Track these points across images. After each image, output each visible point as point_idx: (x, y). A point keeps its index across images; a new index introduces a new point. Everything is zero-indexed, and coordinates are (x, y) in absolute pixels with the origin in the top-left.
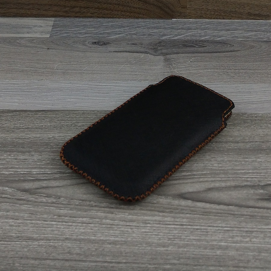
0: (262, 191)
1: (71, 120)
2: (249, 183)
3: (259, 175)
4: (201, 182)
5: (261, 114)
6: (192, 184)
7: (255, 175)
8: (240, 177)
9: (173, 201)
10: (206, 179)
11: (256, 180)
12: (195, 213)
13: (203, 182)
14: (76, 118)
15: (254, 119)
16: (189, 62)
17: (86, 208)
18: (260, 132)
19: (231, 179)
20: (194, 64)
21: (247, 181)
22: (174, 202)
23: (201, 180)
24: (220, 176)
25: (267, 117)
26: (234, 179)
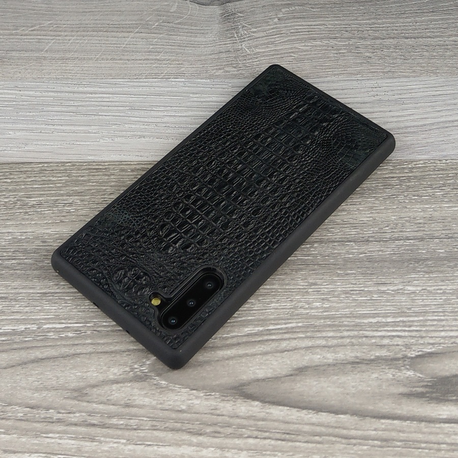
0: (410, 373)
1: (15, 191)
2: (383, 353)
3: (407, 329)
4: (283, 351)
5: (421, 162)
6: (264, 358)
7: (399, 328)
8: (367, 337)
9: (222, 405)
10: (294, 344)
11: (399, 343)
12: (267, 434)
13: (288, 351)
14: (25, 183)
15: (406, 175)
16: (276, 20)
17: (38, 426)
18: (418, 211)
19: (348, 340)
20: (286, 27)
21: (382, 346)
22: (224, 407)
23: (284, 345)
24: (324, 334)
25: (434, 170)
26: (353, 340)
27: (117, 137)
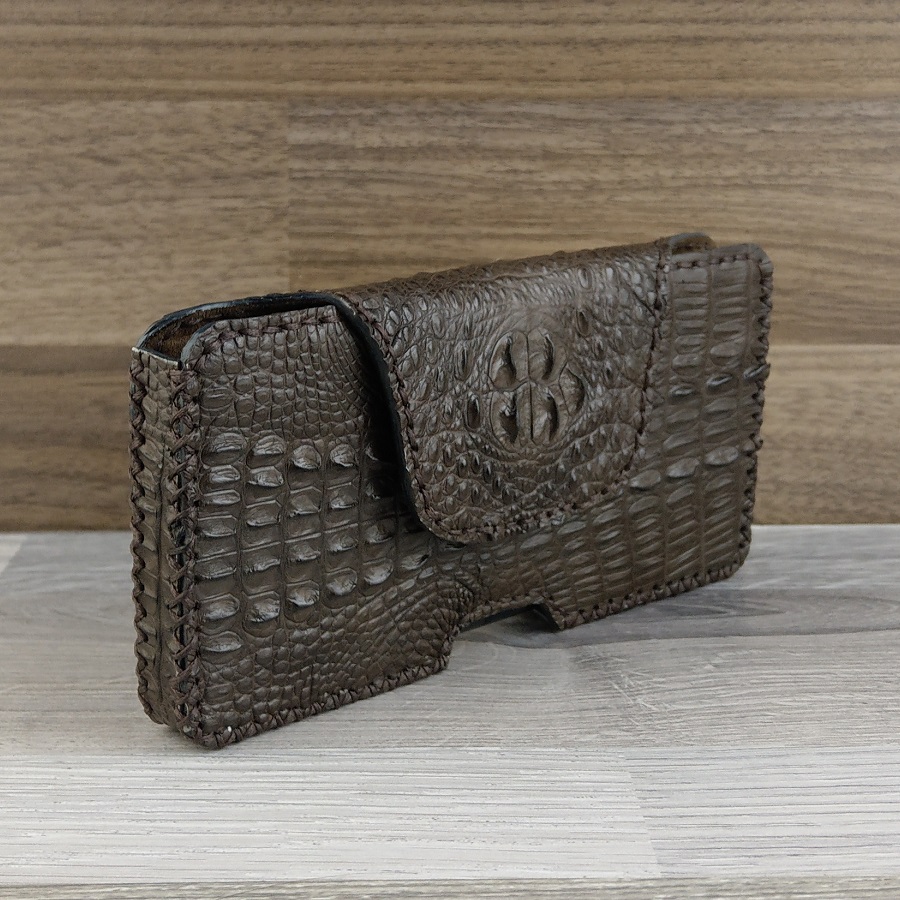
27: (328, 839)
